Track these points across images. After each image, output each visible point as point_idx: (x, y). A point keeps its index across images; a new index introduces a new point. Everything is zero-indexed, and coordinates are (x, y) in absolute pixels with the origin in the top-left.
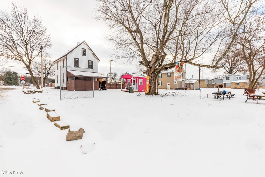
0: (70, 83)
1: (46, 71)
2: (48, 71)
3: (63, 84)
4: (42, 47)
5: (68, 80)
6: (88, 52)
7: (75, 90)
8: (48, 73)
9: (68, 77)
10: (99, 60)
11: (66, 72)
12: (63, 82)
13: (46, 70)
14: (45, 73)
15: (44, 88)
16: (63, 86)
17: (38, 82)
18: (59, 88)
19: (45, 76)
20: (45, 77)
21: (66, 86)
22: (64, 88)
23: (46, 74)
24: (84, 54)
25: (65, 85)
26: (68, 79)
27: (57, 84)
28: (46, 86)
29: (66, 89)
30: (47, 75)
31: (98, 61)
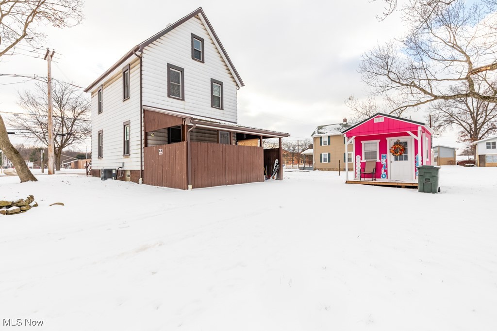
0: (161, 153)
1: (64, 128)
2: (69, 129)
3: (125, 160)
4: (50, 54)
5: (146, 145)
6: (209, 50)
7: (190, 187)
8: (69, 134)
9: (146, 134)
10: (239, 82)
11: (139, 113)
12: (127, 152)
13: (63, 125)
14: (61, 133)
15: (56, 172)
16: (125, 168)
17: (42, 157)
18: (108, 174)
19: (62, 140)
20: (60, 143)
21: (139, 168)
22: (128, 173)
23: (63, 135)
24: (198, 55)
25: (134, 163)
26: (149, 142)
27: (100, 161)
28: (66, 166)
29: (141, 179)
30: (67, 140)
31: (237, 85)
